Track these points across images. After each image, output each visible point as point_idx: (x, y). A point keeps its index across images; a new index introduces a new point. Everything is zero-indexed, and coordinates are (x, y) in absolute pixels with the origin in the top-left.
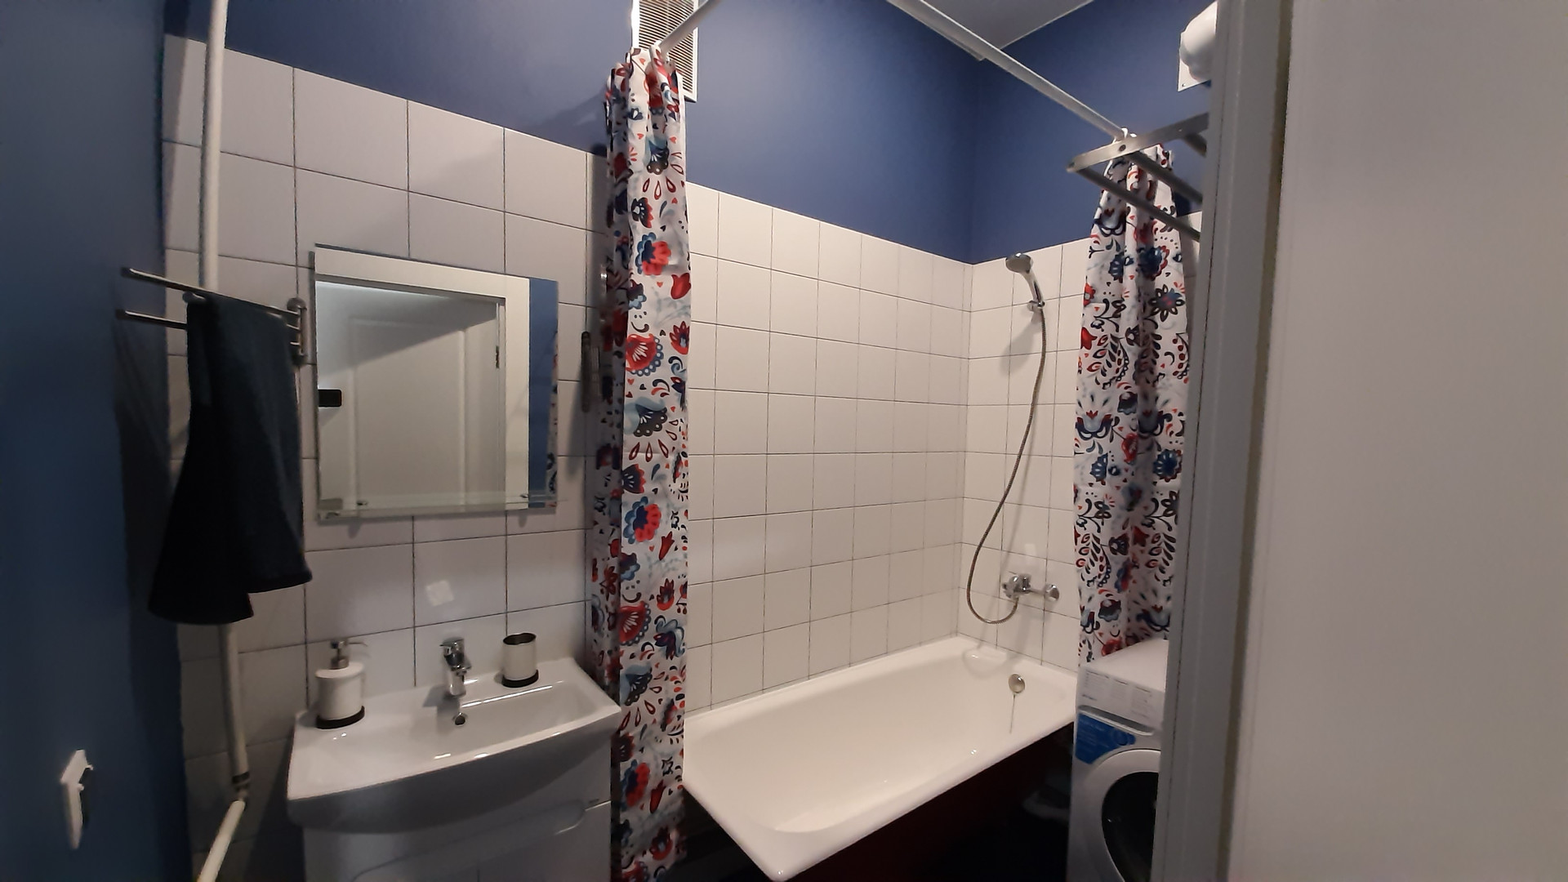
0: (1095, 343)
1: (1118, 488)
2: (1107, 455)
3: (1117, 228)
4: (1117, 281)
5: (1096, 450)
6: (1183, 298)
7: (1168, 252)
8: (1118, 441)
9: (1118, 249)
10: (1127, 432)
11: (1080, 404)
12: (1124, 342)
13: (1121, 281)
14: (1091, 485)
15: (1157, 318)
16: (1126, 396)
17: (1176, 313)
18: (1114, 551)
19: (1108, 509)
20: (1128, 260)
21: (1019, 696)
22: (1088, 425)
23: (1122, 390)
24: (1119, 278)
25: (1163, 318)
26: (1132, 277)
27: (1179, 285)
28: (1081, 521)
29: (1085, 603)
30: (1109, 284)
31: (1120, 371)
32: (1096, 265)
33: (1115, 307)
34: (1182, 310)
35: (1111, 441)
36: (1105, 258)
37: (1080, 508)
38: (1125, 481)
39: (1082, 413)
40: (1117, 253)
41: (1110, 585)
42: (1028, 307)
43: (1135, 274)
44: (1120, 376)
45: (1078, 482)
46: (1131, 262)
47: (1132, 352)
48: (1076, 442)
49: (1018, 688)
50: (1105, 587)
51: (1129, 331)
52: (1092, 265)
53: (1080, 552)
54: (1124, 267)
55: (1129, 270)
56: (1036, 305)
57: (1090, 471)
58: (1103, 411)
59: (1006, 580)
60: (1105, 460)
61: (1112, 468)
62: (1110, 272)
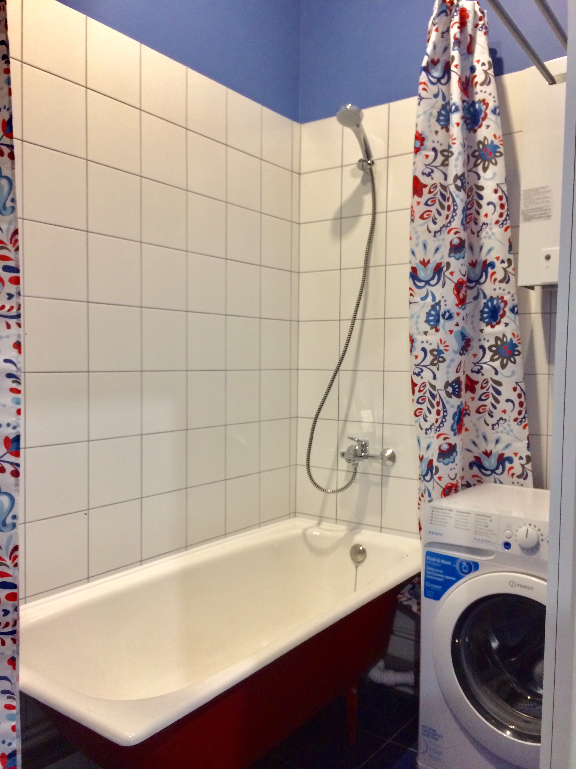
0: (425, 191)
1: (451, 332)
2: (440, 302)
3: (443, 77)
4: (444, 130)
5: (430, 298)
6: (501, 149)
7: (487, 105)
8: (450, 286)
9: (444, 98)
10: (457, 277)
11: (413, 253)
12: (452, 188)
13: (448, 130)
14: (426, 333)
15: (480, 169)
16: (456, 242)
17: (496, 164)
18: (449, 395)
19: (443, 353)
20: (453, 108)
21: (361, 567)
22: (422, 274)
23: (452, 235)
24: (446, 127)
25: (485, 169)
26: (458, 124)
27: (498, 137)
28: (417, 370)
29: (423, 452)
30: (436, 132)
31: (450, 216)
32: (425, 113)
33: (443, 155)
34: (501, 161)
35: (443, 286)
36: (433, 107)
37: (416, 357)
38: (457, 325)
39: (416, 262)
40: (444, 103)
41: (446, 429)
42: (359, 167)
43: (461, 122)
44: (450, 222)
45: (414, 332)
46: (457, 109)
47: (460, 198)
48: (412, 292)
49: (360, 558)
50: (442, 431)
51: (457, 177)
52: (421, 112)
53: (418, 402)
54: (451, 115)
55: (456, 118)
56: (365, 164)
57: (425, 319)
58: (435, 260)
59: (344, 449)
60: (438, 308)
61: (445, 313)
62: (438, 120)
